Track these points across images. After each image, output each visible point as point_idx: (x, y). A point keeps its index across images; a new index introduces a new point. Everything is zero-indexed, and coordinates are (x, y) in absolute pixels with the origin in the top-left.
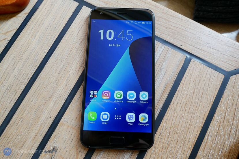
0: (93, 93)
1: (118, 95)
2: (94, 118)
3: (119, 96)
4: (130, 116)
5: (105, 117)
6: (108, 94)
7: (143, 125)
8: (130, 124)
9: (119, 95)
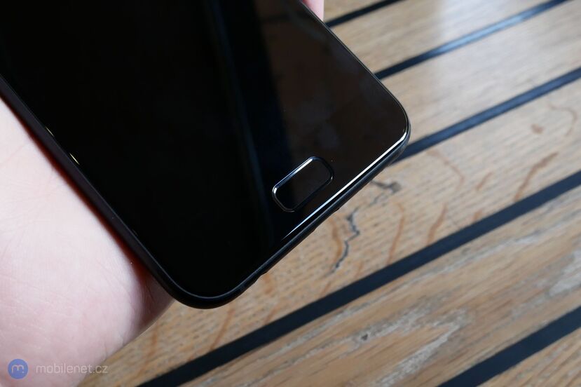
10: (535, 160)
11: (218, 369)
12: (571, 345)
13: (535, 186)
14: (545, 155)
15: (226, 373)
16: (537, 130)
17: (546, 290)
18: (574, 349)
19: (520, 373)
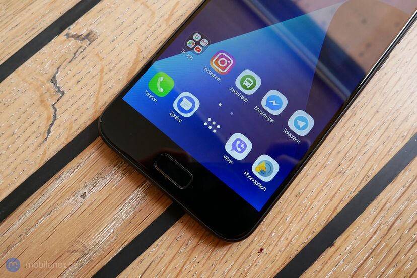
0: (197, 40)
1: (248, 80)
2: (161, 90)
3: (248, 84)
4: (238, 142)
5: (186, 105)
6: (228, 64)
7: (253, 180)
8: (227, 159)
9: (251, 82)
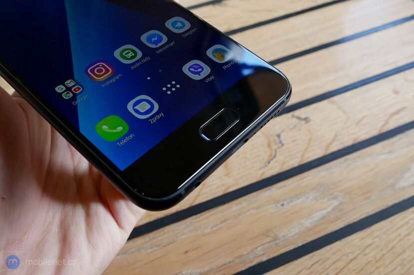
0: (64, 89)
3: (131, 55)
10: (393, 110)
11: (194, 217)
12: (405, 217)
13: (391, 126)
14: (399, 107)
15: (198, 220)
16: (396, 92)
17: (393, 185)
18: (406, 220)
19: (373, 231)
